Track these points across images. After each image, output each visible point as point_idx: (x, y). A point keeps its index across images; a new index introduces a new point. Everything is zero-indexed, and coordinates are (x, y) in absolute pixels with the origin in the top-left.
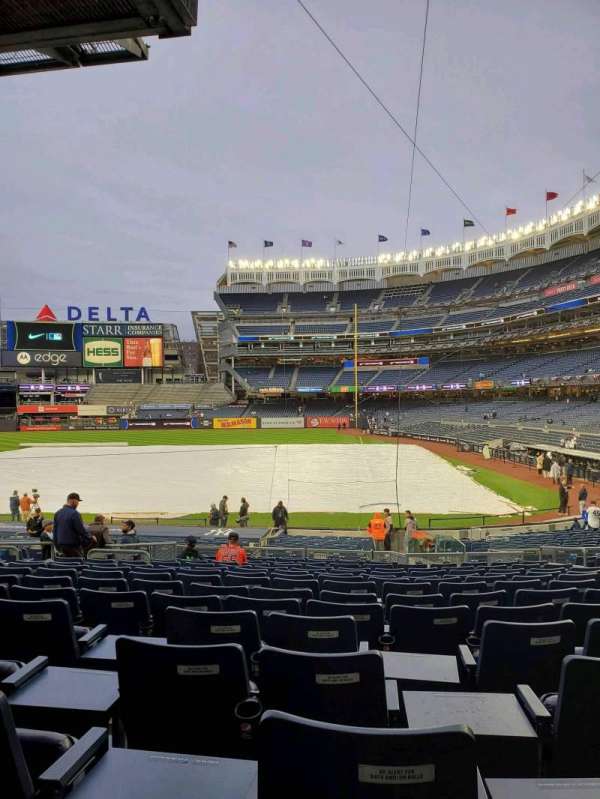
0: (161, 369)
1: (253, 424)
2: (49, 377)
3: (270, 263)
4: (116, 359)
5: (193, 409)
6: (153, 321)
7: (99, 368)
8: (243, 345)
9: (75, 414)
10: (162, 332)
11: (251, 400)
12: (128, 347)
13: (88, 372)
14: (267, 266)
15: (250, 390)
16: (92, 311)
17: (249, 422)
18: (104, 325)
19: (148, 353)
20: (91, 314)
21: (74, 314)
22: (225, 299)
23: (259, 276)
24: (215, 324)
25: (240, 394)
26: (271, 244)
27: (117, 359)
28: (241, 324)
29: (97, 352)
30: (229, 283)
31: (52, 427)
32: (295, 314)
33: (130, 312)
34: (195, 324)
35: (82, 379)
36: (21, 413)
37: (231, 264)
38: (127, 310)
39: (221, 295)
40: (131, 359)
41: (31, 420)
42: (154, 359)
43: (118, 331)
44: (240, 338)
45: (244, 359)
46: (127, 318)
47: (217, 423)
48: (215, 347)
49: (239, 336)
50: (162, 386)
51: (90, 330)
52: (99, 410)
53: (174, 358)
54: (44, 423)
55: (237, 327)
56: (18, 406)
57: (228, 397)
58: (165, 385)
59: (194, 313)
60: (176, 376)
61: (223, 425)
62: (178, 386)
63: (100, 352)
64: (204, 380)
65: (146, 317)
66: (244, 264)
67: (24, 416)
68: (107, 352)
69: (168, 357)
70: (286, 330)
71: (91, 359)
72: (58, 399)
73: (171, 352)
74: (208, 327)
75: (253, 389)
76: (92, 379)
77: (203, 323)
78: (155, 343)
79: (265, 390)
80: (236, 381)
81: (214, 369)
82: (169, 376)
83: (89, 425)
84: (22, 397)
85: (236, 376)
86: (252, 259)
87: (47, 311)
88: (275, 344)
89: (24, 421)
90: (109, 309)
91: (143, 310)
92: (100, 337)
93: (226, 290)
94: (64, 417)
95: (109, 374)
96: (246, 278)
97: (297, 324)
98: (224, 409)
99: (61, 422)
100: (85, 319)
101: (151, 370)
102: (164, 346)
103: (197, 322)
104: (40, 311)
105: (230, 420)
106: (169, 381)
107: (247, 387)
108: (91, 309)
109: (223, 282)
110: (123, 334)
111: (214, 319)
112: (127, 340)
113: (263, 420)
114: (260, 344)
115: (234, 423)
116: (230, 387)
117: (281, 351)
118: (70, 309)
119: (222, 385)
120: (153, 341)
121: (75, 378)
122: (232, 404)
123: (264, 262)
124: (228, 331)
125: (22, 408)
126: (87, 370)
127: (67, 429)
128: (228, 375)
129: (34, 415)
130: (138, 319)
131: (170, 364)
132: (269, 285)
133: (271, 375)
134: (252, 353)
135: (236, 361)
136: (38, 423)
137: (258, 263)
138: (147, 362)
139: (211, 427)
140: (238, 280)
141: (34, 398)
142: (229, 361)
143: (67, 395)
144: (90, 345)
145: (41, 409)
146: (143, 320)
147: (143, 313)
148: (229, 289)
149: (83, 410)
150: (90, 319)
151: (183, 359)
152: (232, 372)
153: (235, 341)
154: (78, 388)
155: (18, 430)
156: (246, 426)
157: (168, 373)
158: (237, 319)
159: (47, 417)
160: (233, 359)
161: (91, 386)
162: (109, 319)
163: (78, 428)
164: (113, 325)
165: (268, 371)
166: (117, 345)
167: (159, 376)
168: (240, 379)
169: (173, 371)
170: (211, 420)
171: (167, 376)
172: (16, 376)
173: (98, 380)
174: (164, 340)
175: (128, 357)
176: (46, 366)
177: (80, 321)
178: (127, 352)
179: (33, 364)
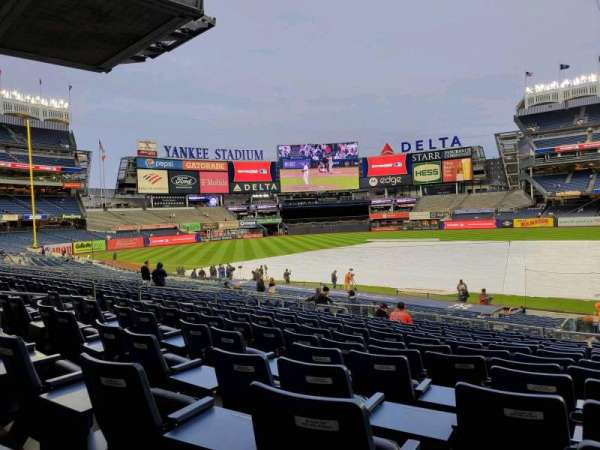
0: (471, 182)
1: (551, 222)
2: (390, 193)
3: (566, 82)
4: (435, 178)
5: (497, 212)
7: (424, 185)
8: (540, 156)
9: (408, 219)
10: (472, 153)
11: (549, 202)
12: (445, 167)
13: (416, 188)
14: (563, 86)
15: (547, 194)
16: (418, 144)
17: (546, 221)
18: (427, 153)
19: (460, 170)
20: (417, 146)
21: (406, 147)
22: (523, 120)
23: (556, 95)
24: (515, 141)
25: (539, 198)
26: (567, 67)
27: (438, 177)
28: (538, 139)
29: (422, 173)
30: (526, 107)
31: (392, 228)
32: (592, 123)
33: (446, 141)
34: (498, 144)
35: (413, 193)
36: (371, 219)
37: (528, 90)
38: (443, 140)
39: (519, 117)
40: (447, 176)
41: (378, 224)
42: (465, 175)
43: (437, 156)
44: (537, 151)
45: (541, 168)
46: (444, 147)
47: (517, 223)
48: (516, 160)
49: (535, 149)
50: (472, 195)
51: (417, 157)
52: (425, 215)
53: (481, 172)
54: (387, 225)
55: (535, 142)
56: (370, 214)
57: (527, 201)
58: (474, 194)
59: (497, 135)
60: (484, 187)
61: (523, 224)
62: (484, 194)
63: (425, 174)
64: (507, 188)
65: (458, 142)
66: (540, 88)
67: (374, 221)
68: (430, 172)
69: (476, 173)
70: (583, 139)
71: (418, 178)
72: (396, 208)
73: (478, 168)
74: (510, 145)
75: (549, 193)
76: (420, 193)
77: (505, 142)
78: (466, 163)
79: (562, 193)
80: (534, 188)
81: (515, 179)
82: (478, 187)
83: (417, 225)
84: (373, 209)
85: (536, 185)
86: (547, 82)
87: (388, 147)
88: (573, 152)
89: (374, 224)
90: (430, 141)
91: (456, 138)
92: (424, 162)
93: (523, 113)
94: (400, 221)
95: (432, 189)
96: (543, 99)
97: (595, 132)
98: (524, 211)
99: (399, 224)
100: (413, 150)
101: (464, 184)
102: (473, 164)
103: (500, 142)
104: (382, 148)
105: (529, 220)
106: (477, 191)
107: (544, 192)
108: (417, 142)
109: (522, 105)
110: (441, 157)
111: (514, 138)
112: (445, 162)
113: (560, 220)
114: (556, 154)
115: (532, 223)
116: (529, 193)
117: (578, 158)
118: (403, 144)
119: (522, 192)
120: (464, 161)
121: (407, 193)
122: (532, 207)
123: (560, 82)
124: (526, 146)
125: (372, 216)
126: (415, 187)
127: (401, 229)
128: (528, 184)
129: (380, 221)
130: (452, 145)
131: (478, 177)
132: (566, 102)
133: (568, 181)
134: (549, 162)
135: (534, 170)
136: (382, 226)
137: (554, 85)
138: (460, 178)
139: (511, 226)
140: (535, 103)
141: (380, 209)
142: (528, 172)
143: (402, 206)
144: (418, 169)
145: (385, 216)
146: (456, 146)
147: (456, 140)
148: (527, 111)
149: (414, 215)
150: (417, 149)
151: (487, 173)
152: (531, 180)
153: (532, 153)
154: (410, 200)
155: (370, 230)
156: (544, 225)
157: (477, 184)
158: (535, 135)
159: (389, 222)
160: (531, 169)
161: (419, 199)
162: (431, 148)
163: (410, 229)
164: (433, 152)
165: (564, 177)
166: (437, 167)
167: (470, 188)
169: (481, 183)
170: (512, 221)
171: (476, 187)
172: (368, 194)
173: (424, 194)
174: (472, 160)
175: (445, 174)
176: (388, 186)
177: (410, 152)
178: (445, 171)
179: (379, 185)
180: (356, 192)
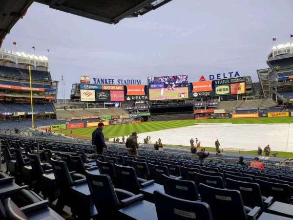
0: (245, 95)
1: (287, 114)
2: (204, 100)
4: (227, 92)
5: (259, 109)
6: (241, 76)
7: (221, 96)
8: (281, 81)
9: (213, 113)
10: (245, 80)
11: (285, 104)
12: (231, 87)
15: (285, 100)
17: (285, 114)
18: (222, 80)
19: (239, 88)
20: (218, 76)
21: (212, 77)
22: (271, 63)
23: (288, 50)
24: (267, 74)
25: (280, 102)
28: (280, 72)
29: (220, 90)
30: (273, 56)
31: (205, 118)
35: (215, 100)
36: (195, 113)
37: (274, 48)
38: (231, 73)
39: (269, 62)
41: (198, 115)
42: (242, 91)
43: (227, 81)
44: (279, 79)
45: (282, 87)
46: (231, 76)
47: (269, 115)
48: (268, 83)
49: (279, 77)
50: (245, 101)
51: (217, 82)
52: (222, 111)
53: (250, 89)
55: (278, 74)
56: (194, 111)
57: (274, 104)
58: (246, 101)
59: (258, 71)
60: (251, 97)
61: (273, 115)
62: (252, 100)
63: (221, 90)
64: (263, 97)
65: (238, 75)
66: (281, 47)
67: (196, 114)
68: (224, 90)
69: (247, 90)
71: (218, 93)
72: (207, 108)
73: (248, 87)
74: (264, 75)
75: (286, 100)
76: (219, 100)
77: (262, 74)
78: (242, 85)
79: (292, 100)
80: (278, 97)
81: (268, 92)
82: (248, 97)
83: (218, 117)
84: (196, 108)
85: (278, 95)
87: (202, 78)
89: (196, 116)
90: (224, 74)
91: (237, 72)
92: (221, 84)
93: (272, 59)
94: (209, 114)
95: (225, 98)
96: (282, 52)
98: (272, 109)
99: (209, 116)
100: (216, 78)
101: (241, 95)
102: (246, 85)
103: (259, 74)
104: (200, 78)
105: (276, 113)
106: (248, 99)
107: (283, 99)
109: (271, 55)
110: (229, 82)
111: (267, 72)
112: (231, 85)
113: (292, 113)
114: (290, 80)
115: (277, 115)
116: (275, 100)
118: (210, 76)
119: (271, 99)
120: (241, 84)
121: (213, 100)
122: (277, 106)
123: (291, 44)
124: (274, 76)
125: (195, 112)
126: (217, 97)
127: (210, 118)
128: (274, 95)
129: (199, 114)
130: (235, 76)
131: (249, 92)
134: (285, 84)
135: (277, 88)
136: (201, 116)
137: (288, 45)
138: (239, 92)
139: (267, 116)
140: (278, 54)
141: (199, 108)
142: (274, 89)
143: (210, 106)
144: (218, 88)
145: (202, 112)
146: (237, 76)
147: (237, 73)
148: (274, 58)
149: (216, 111)
150: (218, 78)
151: (253, 89)
152: (276, 93)
153: (277, 80)
154: (214, 104)
155: (194, 119)
156: (284, 115)
157: (248, 95)
158: (278, 70)
159: (204, 115)
160: (276, 87)
161: (219, 103)
162: (224, 78)
163: (214, 118)
164: (225, 80)
166: (228, 87)
167: (244, 97)
168: (280, 96)
169: (250, 95)
170: (267, 114)
171: (247, 97)
172: (193, 101)
173: (221, 100)
174: (246, 83)
175: (232, 91)
176: (203, 97)
177: (214, 80)
178: (231, 89)
179: (199, 96)
180: (187, 100)
